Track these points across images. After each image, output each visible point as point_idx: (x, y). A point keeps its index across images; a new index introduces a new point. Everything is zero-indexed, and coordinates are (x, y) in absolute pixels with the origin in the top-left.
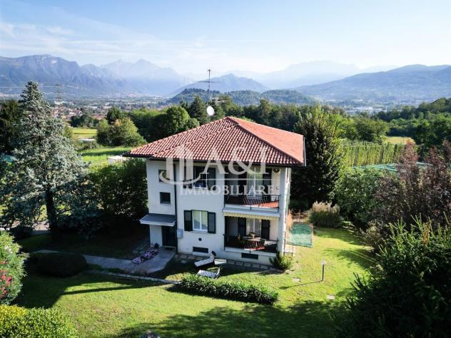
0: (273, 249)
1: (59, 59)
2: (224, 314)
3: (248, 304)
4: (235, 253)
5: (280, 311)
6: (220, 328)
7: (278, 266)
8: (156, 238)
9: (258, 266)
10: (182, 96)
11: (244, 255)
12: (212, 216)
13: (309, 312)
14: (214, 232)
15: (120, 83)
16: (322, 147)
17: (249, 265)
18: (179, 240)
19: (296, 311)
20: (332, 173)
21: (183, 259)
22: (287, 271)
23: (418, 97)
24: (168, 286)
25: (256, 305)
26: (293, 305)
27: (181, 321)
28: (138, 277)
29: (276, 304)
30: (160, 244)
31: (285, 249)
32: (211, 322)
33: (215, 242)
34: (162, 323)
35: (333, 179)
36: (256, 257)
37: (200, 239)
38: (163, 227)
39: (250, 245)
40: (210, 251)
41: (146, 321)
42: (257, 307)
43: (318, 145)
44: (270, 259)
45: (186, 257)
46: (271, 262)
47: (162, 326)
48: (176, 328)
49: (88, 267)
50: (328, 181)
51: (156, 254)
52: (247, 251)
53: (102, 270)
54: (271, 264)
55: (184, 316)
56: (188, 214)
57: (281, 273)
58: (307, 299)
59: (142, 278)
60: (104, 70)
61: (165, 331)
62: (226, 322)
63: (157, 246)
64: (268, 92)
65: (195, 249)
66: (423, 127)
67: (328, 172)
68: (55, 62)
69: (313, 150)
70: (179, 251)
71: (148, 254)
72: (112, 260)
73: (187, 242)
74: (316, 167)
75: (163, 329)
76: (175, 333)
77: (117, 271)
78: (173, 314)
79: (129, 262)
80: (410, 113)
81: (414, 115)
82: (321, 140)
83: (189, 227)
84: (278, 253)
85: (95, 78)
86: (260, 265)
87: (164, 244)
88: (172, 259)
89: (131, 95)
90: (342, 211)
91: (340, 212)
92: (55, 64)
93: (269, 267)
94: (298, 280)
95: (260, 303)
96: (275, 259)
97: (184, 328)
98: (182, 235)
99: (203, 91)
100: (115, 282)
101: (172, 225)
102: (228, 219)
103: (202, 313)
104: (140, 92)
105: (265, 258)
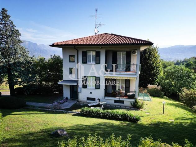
1: (29, 42)
2: (108, 125)
3: (122, 122)
4: (111, 100)
5: (143, 126)
6: (107, 131)
8: (67, 93)
9: (124, 107)
11: (116, 101)
12: (98, 79)
13: (161, 126)
14: (99, 88)
16: (151, 58)
17: (119, 107)
18: (79, 94)
19: (153, 126)
20: (157, 70)
21: (81, 104)
22: (141, 109)
24: (72, 114)
25: (127, 123)
26: (150, 123)
27: (80, 127)
28: (55, 110)
29: (139, 122)
30: (69, 97)
32: (100, 128)
33: (99, 94)
34: (68, 127)
35: (157, 74)
36: (123, 102)
37: (91, 93)
38: (71, 86)
39: (120, 95)
40: (96, 99)
41: (58, 126)
42: (128, 123)
43: (149, 57)
44: (131, 103)
45: (83, 103)
46: (132, 105)
47: (68, 128)
48: (77, 129)
49: (27, 106)
50: (154, 75)
51: (66, 101)
52: (117, 98)
53: (35, 107)
54: (132, 106)
55: (82, 125)
57: (138, 110)
58: (158, 121)
59: (57, 110)
61: (70, 130)
62: (110, 128)
63: (67, 98)
65: (88, 99)
66: (190, 63)
67: (154, 70)
68: (27, 43)
69: (146, 59)
70: (79, 100)
71: (62, 101)
72: (42, 104)
73: (83, 95)
74: (148, 67)
75: (69, 129)
76: (77, 132)
77: (44, 108)
78: (75, 124)
79: (51, 104)
80: (180, 63)
81: (182, 64)
82: (150, 54)
84: (136, 100)
86: (125, 107)
87: (71, 97)
88: (75, 104)
91: (162, 89)
92: (27, 44)
93: (130, 107)
94: (149, 113)
95: (129, 121)
96: (134, 103)
97: (83, 130)
98: (81, 90)
100: (41, 112)
101: (75, 84)
103: (94, 124)
105: (128, 102)
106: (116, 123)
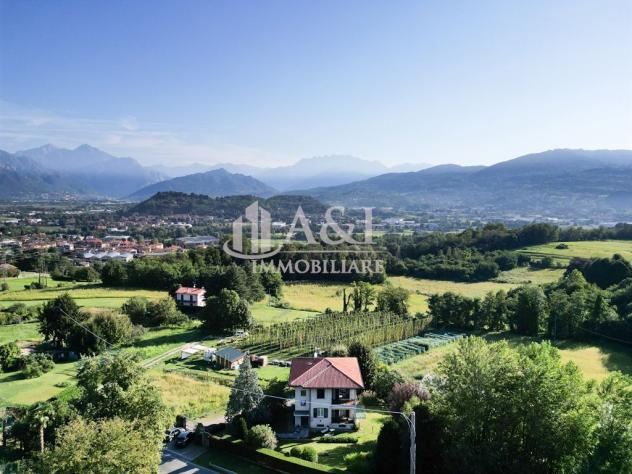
0: (352, 422)
3: (349, 444)
4: (337, 425)
7: (355, 429)
8: (298, 422)
10: (154, 202)
11: (340, 426)
12: (326, 410)
14: (327, 417)
15: (48, 179)
18: (310, 422)
21: (315, 431)
23: (454, 205)
26: (363, 443)
29: (358, 443)
30: (300, 424)
31: (357, 422)
33: (327, 421)
36: (345, 426)
37: (321, 421)
38: (302, 417)
39: (343, 421)
40: (326, 426)
46: (351, 427)
52: (341, 424)
54: (352, 429)
56: (315, 410)
57: (357, 432)
60: (23, 159)
63: (298, 426)
64: (275, 198)
65: (319, 426)
70: (311, 427)
73: (314, 423)
83: (315, 416)
84: (354, 424)
85: (8, 171)
87: (302, 425)
88: (311, 432)
89: (67, 198)
90: (378, 396)
95: (352, 443)
96: (353, 426)
98: (312, 420)
99: (185, 195)
101: (307, 415)
102: (333, 411)
104: (81, 192)
105: (349, 426)
106: (345, 445)
